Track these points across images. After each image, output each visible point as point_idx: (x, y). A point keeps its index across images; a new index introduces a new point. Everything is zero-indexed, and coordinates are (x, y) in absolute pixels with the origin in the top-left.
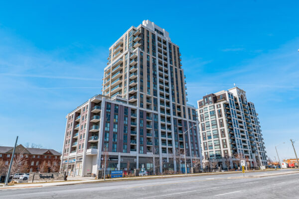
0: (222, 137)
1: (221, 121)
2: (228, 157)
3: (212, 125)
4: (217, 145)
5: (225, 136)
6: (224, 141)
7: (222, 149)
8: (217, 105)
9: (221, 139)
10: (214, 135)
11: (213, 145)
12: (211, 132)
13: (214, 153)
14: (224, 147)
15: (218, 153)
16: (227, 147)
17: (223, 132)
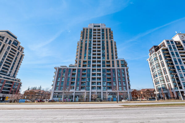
0: (165, 74)
1: (162, 63)
2: (172, 89)
3: (157, 67)
4: (162, 81)
5: (167, 73)
6: (167, 77)
7: (166, 83)
8: (158, 53)
9: (164, 76)
10: (158, 74)
11: (159, 81)
12: (157, 72)
13: (161, 86)
14: (167, 82)
15: (163, 86)
16: (169, 81)
17: (165, 70)
